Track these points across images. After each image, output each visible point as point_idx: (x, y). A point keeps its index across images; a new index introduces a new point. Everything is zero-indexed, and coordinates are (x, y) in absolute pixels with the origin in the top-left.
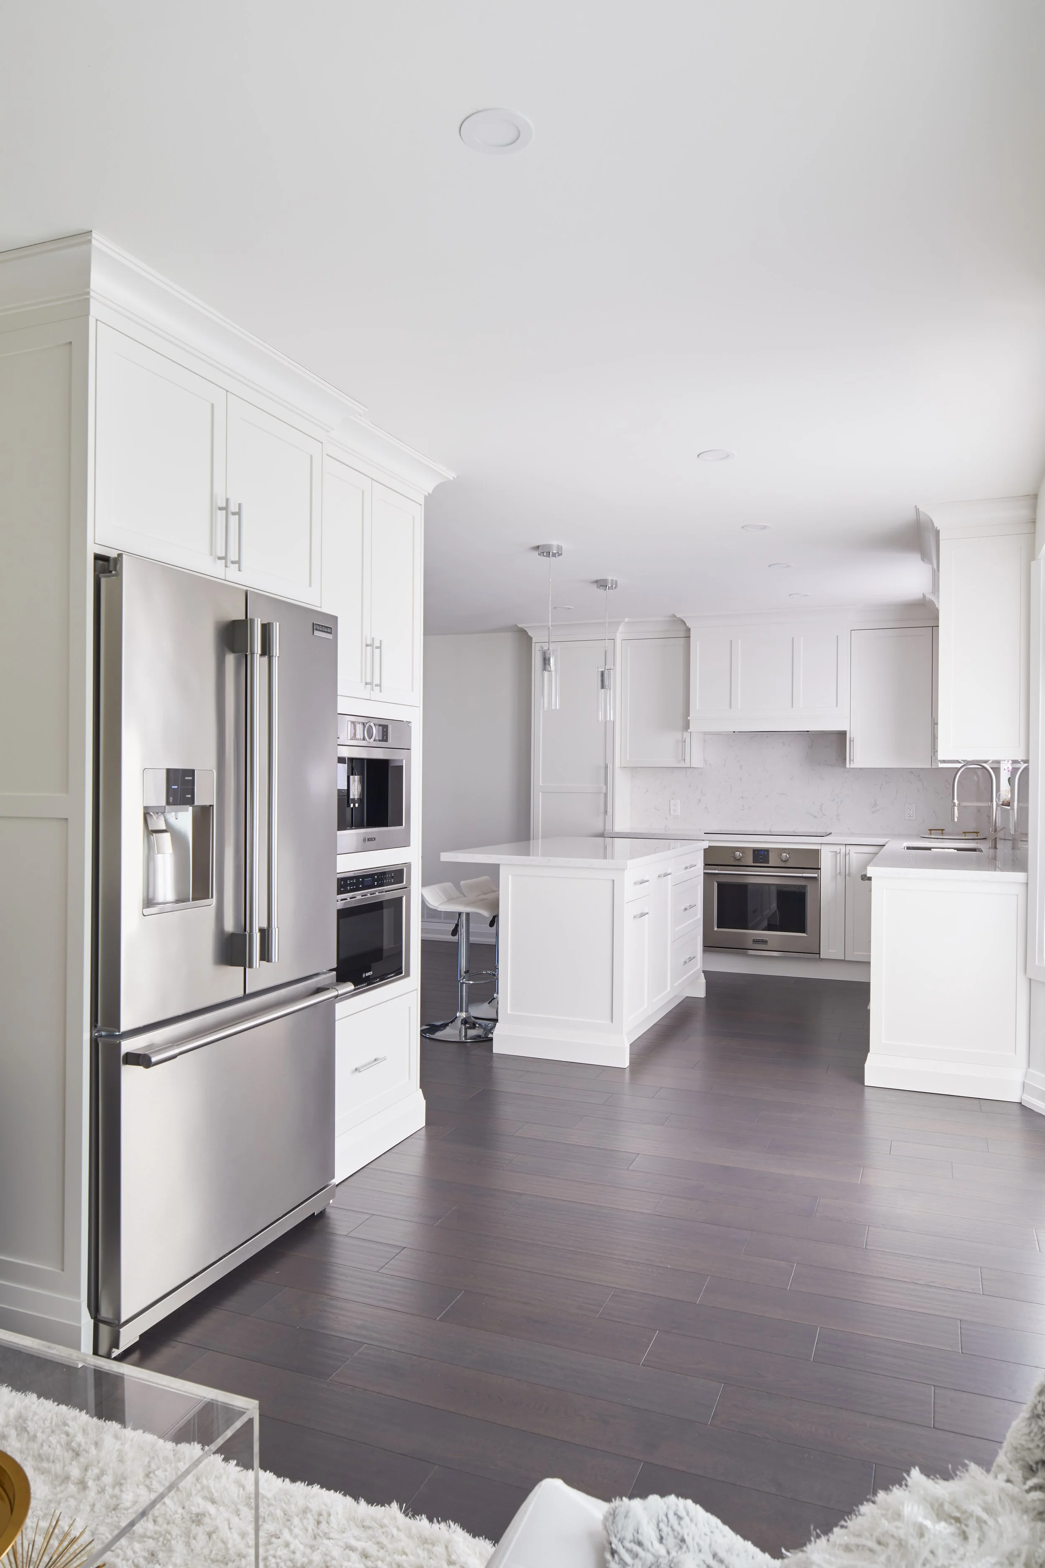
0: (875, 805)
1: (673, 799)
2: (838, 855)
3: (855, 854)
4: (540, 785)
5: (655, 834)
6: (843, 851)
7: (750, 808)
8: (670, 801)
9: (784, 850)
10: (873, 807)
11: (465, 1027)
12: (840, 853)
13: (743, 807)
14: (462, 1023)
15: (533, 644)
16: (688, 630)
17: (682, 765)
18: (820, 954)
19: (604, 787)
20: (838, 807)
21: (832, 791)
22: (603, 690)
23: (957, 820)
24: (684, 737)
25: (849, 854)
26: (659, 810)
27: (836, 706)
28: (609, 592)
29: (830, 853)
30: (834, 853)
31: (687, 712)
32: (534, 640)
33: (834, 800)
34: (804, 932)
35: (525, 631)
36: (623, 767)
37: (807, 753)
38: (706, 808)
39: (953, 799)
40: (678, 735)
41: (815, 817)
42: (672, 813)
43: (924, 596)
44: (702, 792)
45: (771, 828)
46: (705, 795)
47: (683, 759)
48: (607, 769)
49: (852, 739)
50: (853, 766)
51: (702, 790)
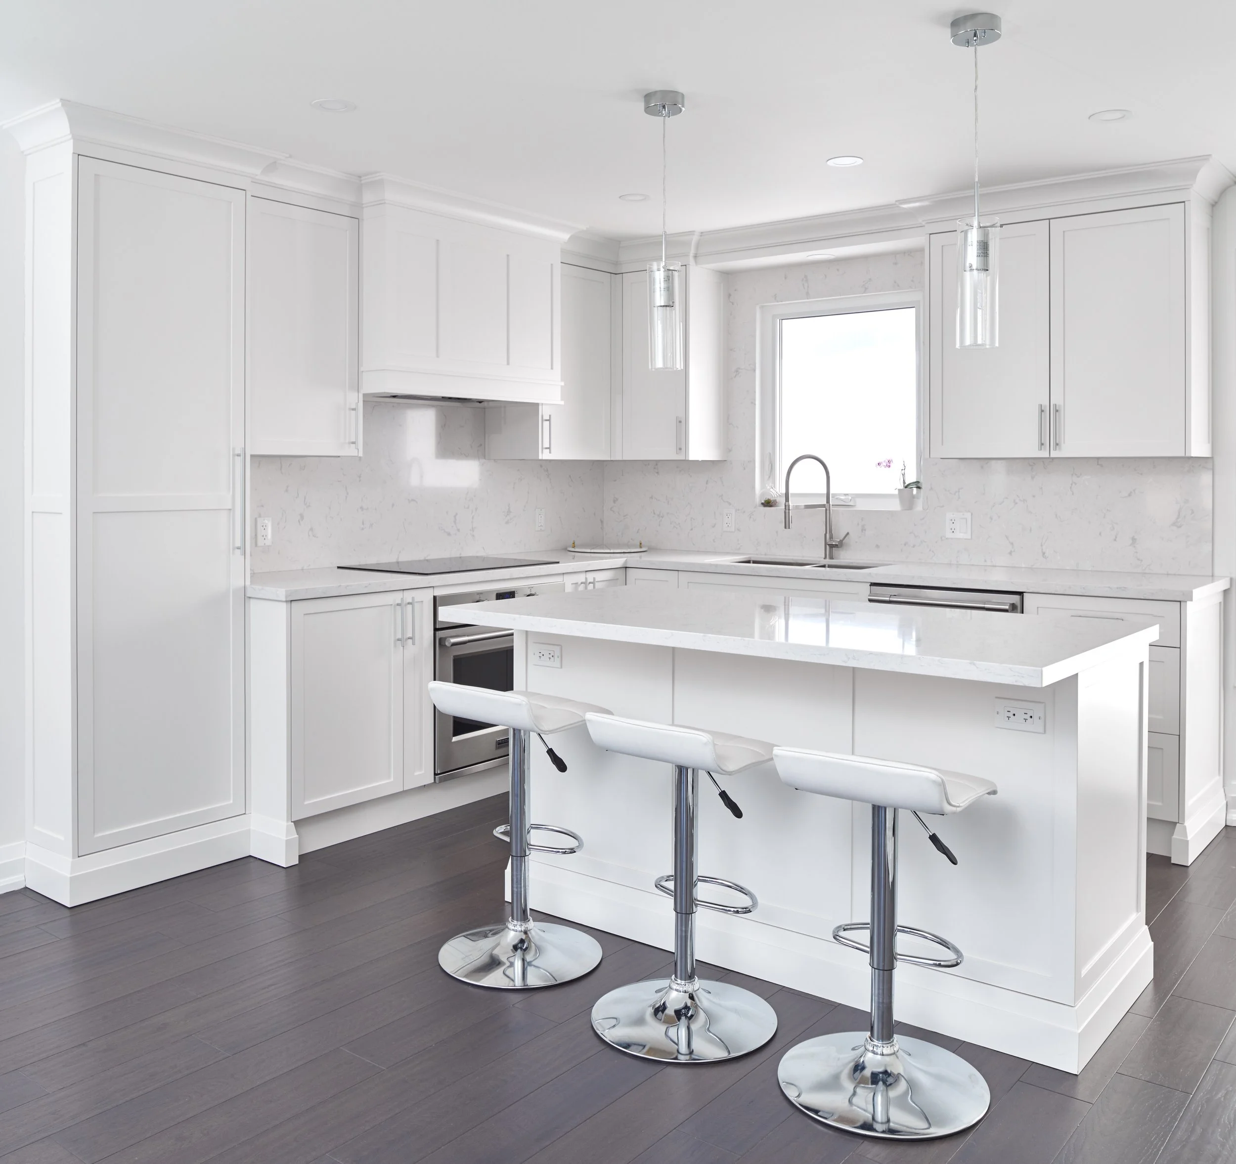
0: (509, 512)
1: (260, 516)
7: (371, 525)
8: (256, 519)
10: (507, 514)
13: (363, 524)
17: (347, 451)
19: (228, 497)
20: (473, 518)
27: (551, 368)
30: (575, 585)
31: (357, 357)
33: (468, 508)
38: (309, 528)
40: (340, 397)
41: (449, 534)
42: (260, 542)
44: (305, 501)
45: (398, 558)
46: (309, 506)
47: (350, 440)
48: (234, 458)
49: (545, 418)
50: (547, 456)
51: (305, 498)
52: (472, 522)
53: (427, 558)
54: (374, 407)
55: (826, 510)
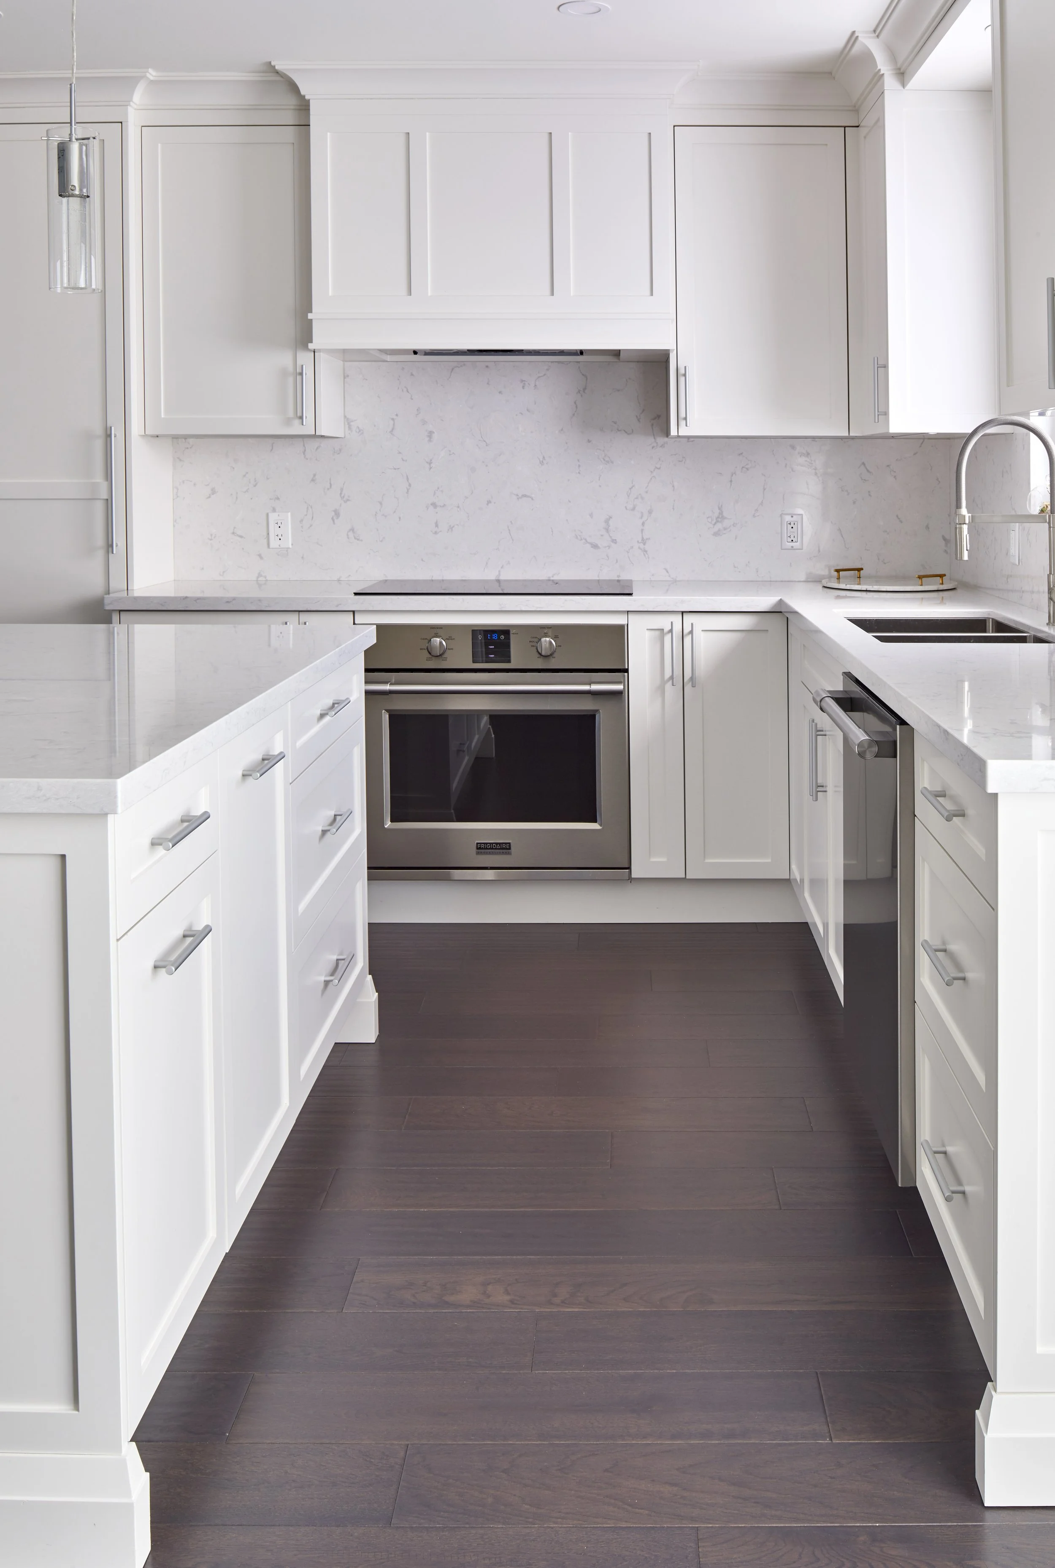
0: (721, 518)
1: (274, 510)
2: (667, 638)
3: (703, 633)
5: (234, 599)
6: (677, 628)
7: (451, 528)
8: (267, 515)
9: (544, 630)
10: (717, 522)
12: (671, 631)
13: (437, 526)
16: (304, 106)
17: (296, 429)
18: (629, 868)
19: (104, 485)
20: (643, 524)
22: (65, 200)
23: (969, 557)
24: (299, 363)
25: (691, 632)
26: (241, 537)
27: (648, 292)
29: (648, 633)
30: (657, 633)
33: (634, 509)
34: (594, 820)
36: (152, 436)
37: (575, 403)
38: (351, 530)
39: (958, 506)
40: (284, 359)
41: (595, 546)
42: (274, 543)
43: (853, 38)
44: (341, 494)
46: (348, 500)
47: (298, 415)
48: (109, 439)
49: (682, 371)
50: (684, 431)
51: (342, 490)
52: (642, 530)
53: (552, 579)
54: (453, 369)
55: (1050, 527)
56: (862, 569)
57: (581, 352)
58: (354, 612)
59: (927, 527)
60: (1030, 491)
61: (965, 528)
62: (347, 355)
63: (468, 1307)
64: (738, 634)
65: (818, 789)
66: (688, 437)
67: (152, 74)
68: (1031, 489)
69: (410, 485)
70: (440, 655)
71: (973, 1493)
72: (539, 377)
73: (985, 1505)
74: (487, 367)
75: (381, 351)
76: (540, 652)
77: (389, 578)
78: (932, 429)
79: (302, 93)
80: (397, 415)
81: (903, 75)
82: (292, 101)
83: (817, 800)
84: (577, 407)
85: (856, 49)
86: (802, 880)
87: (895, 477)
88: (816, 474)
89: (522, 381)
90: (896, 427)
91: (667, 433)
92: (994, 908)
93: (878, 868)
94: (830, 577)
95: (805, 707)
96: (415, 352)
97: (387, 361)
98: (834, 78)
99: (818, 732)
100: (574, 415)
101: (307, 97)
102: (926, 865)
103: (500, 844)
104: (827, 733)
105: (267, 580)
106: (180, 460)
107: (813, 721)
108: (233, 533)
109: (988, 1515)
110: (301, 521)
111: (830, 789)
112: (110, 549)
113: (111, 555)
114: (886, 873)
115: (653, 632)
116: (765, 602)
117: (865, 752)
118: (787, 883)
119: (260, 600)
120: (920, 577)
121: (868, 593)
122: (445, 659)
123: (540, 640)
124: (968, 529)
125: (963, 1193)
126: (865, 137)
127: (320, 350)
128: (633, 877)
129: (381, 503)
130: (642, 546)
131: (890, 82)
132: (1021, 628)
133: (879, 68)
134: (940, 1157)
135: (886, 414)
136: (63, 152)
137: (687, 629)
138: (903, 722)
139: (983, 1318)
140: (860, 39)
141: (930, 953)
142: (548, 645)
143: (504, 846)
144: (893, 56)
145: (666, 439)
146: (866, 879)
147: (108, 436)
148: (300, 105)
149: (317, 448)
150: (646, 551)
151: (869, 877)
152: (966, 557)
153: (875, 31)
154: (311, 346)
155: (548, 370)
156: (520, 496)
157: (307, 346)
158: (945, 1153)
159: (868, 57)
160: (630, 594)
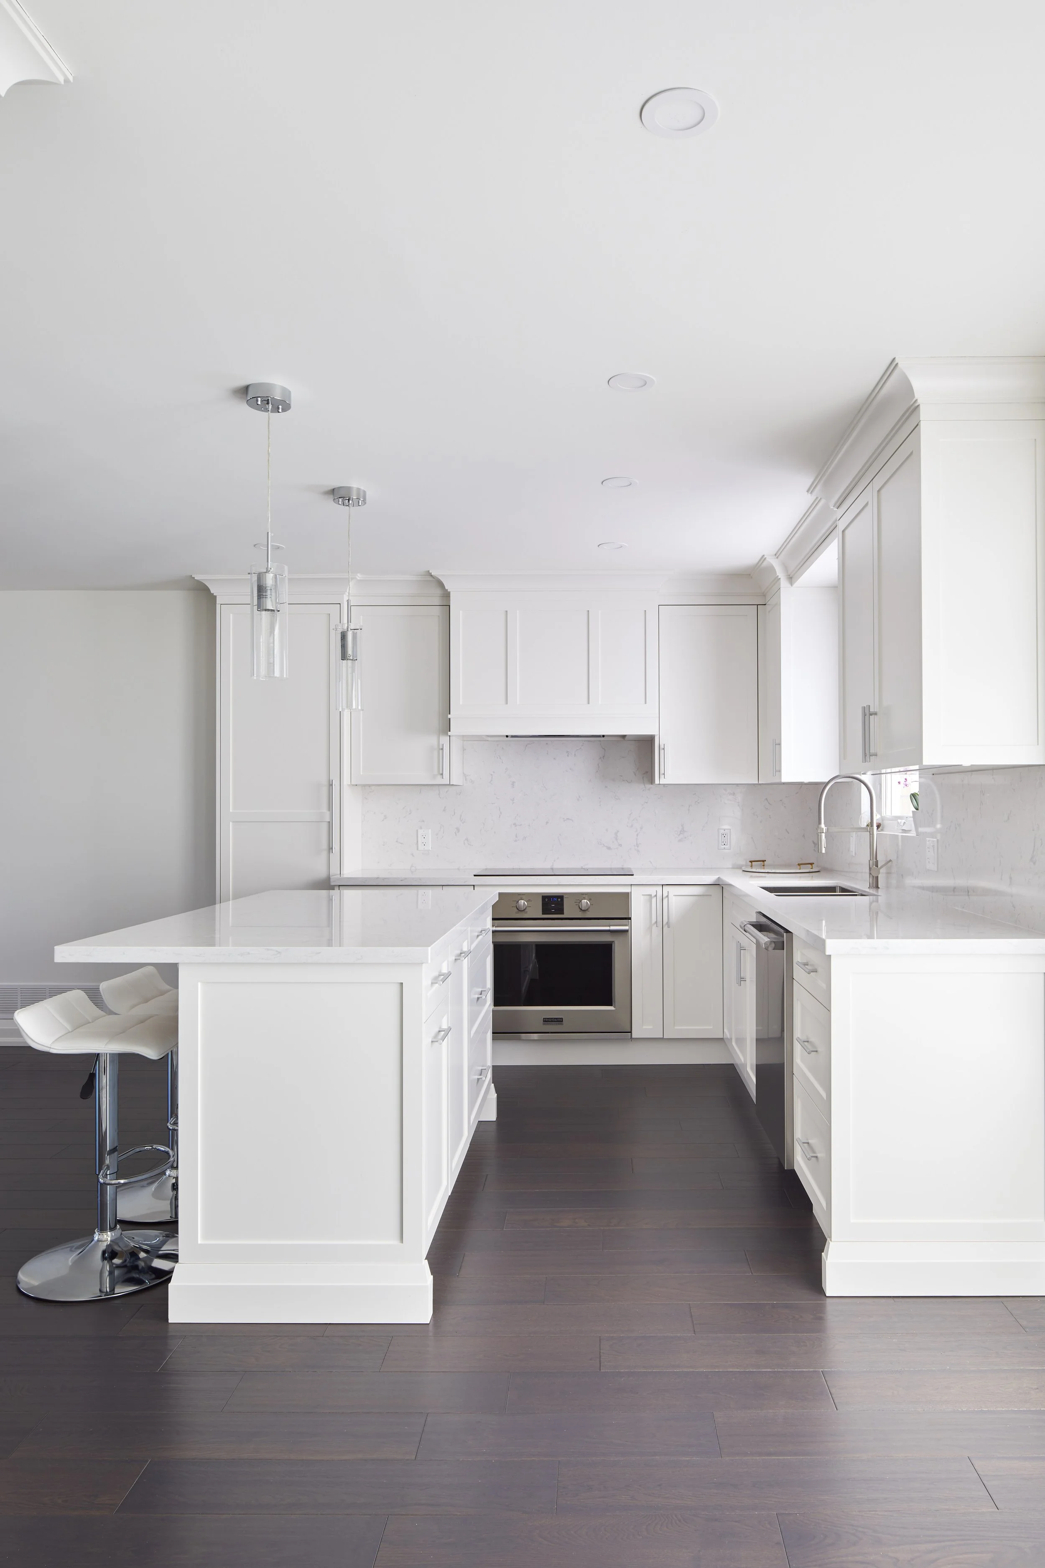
0: (683, 831)
1: (421, 828)
2: (654, 900)
3: (674, 897)
4: (231, 811)
5: (406, 879)
6: (660, 894)
7: (525, 838)
8: (417, 831)
9: (584, 895)
10: (681, 833)
11: (111, 1265)
12: (656, 896)
13: (517, 837)
14: (104, 1258)
15: (218, 607)
16: (446, 595)
17: (439, 781)
18: (631, 1032)
19: (328, 813)
20: (637, 835)
21: (630, 815)
22: (344, 661)
24: (442, 743)
25: (668, 896)
26: (401, 843)
27: (644, 702)
28: (354, 510)
29: (642, 897)
30: (648, 897)
31: (447, 707)
32: (219, 601)
33: (632, 826)
34: (611, 1005)
35: (207, 589)
36: (353, 785)
37: (598, 765)
38: (467, 839)
39: (820, 823)
40: (432, 740)
41: (609, 848)
42: (421, 847)
44: (460, 818)
45: (553, 865)
46: (465, 822)
47: (440, 773)
48: (331, 787)
49: (662, 747)
50: (663, 781)
51: (461, 816)
52: (637, 839)
53: (583, 867)
54: (527, 745)
55: (870, 834)
56: (765, 861)
57: (604, 736)
58: (474, 886)
59: (804, 836)
60: (861, 814)
61: (823, 835)
62: (464, 738)
63: (568, 1227)
64: (696, 897)
65: (742, 979)
66: (664, 785)
67: (359, 576)
68: (862, 813)
69: (501, 813)
70: (524, 910)
71: (820, 1291)
72: (577, 750)
73: (827, 1295)
74: (547, 744)
75: (488, 736)
76: (581, 908)
77: (488, 867)
78: (806, 780)
79: (446, 588)
80: (494, 772)
81: (791, 579)
82: (439, 592)
83: (740, 985)
84: (599, 767)
85: (765, 564)
86: (731, 1039)
87: (785, 807)
88: (739, 805)
89: (567, 752)
90: (784, 779)
91: (652, 781)
92: (829, 1011)
93: (774, 1032)
94: (746, 866)
95: (733, 937)
96: (507, 736)
97: (488, 741)
98: (752, 577)
99: (741, 948)
100: (597, 771)
101: (449, 591)
102: (799, 1002)
103: (556, 1018)
104: (746, 948)
105: (416, 869)
106: (366, 799)
107: (739, 942)
108: (397, 841)
109: (828, 1300)
110: (437, 834)
111: (748, 980)
112: (331, 851)
113: (331, 854)
114: (778, 1035)
115: (646, 897)
116: (710, 879)
117: (768, 947)
118: (721, 1040)
119: (420, 879)
120: (799, 865)
121: (769, 874)
122: (526, 913)
123: (581, 901)
124: (825, 835)
125: (817, 1157)
126: (769, 612)
127: (453, 736)
128: (633, 1037)
129: (484, 824)
130: (636, 847)
131: (784, 583)
132: (854, 890)
133: (778, 575)
134: (806, 1145)
135: (780, 771)
136: (344, 636)
137: (665, 895)
138: (787, 931)
139: (825, 1209)
140: (767, 559)
141: (801, 1043)
142: (585, 904)
143: (559, 1020)
144: (786, 568)
145: (651, 786)
146: (767, 1037)
147: (331, 785)
148: (444, 594)
149: (447, 792)
150: (639, 851)
151: (770, 1036)
152: (824, 851)
153: (775, 555)
154: (449, 733)
155: (582, 745)
156: (565, 819)
157: (447, 734)
158: (808, 1143)
159: (771, 569)
160: (633, 875)
